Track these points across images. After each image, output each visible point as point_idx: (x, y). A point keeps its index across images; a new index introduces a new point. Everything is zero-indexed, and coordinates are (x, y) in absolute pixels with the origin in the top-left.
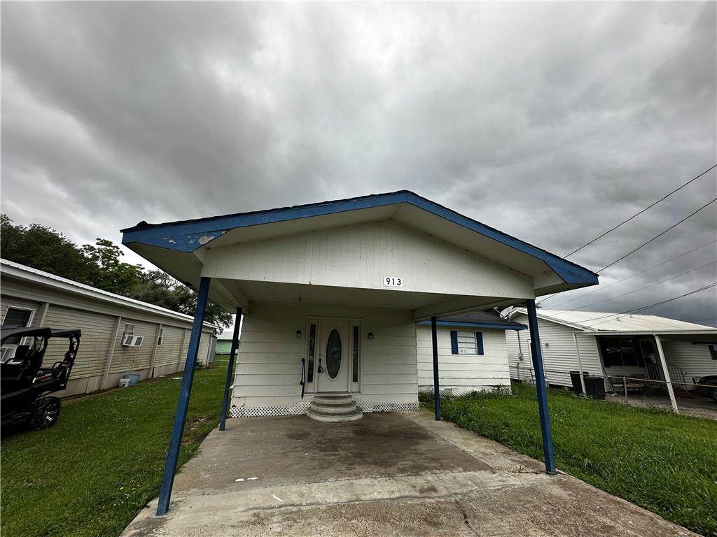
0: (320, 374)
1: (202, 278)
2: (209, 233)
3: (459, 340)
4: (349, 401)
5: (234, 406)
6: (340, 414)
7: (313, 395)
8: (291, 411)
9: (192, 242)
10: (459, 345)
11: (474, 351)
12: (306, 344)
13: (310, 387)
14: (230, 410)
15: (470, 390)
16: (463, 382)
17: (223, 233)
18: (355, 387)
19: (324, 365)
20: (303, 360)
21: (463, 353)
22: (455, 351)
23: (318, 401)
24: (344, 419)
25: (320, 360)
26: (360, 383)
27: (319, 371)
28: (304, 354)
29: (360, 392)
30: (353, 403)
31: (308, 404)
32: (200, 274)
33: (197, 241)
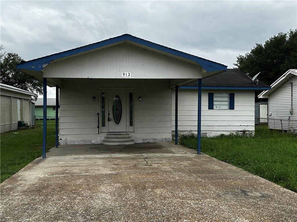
0: (110, 122)
1: (44, 78)
2: (46, 63)
3: (215, 99)
4: (127, 136)
5: (61, 139)
6: (119, 142)
7: (106, 134)
8: (94, 142)
9: (40, 67)
10: (215, 103)
11: (227, 107)
12: (99, 105)
13: (104, 129)
14: (59, 141)
15: (219, 133)
16: (216, 128)
17: (51, 62)
18: (131, 129)
19: (111, 117)
20: (98, 114)
21: (218, 108)
22: (211, 107)
23: (109, 136)
24: (121, 143)
25: (109, 114)
26: (134, 127)
27: (109, 120)
28: (99, 111)
29: (134, 132)
30: (129, 137)
31: (103, 138)
32: (42, 76)
33: (42, 66)
